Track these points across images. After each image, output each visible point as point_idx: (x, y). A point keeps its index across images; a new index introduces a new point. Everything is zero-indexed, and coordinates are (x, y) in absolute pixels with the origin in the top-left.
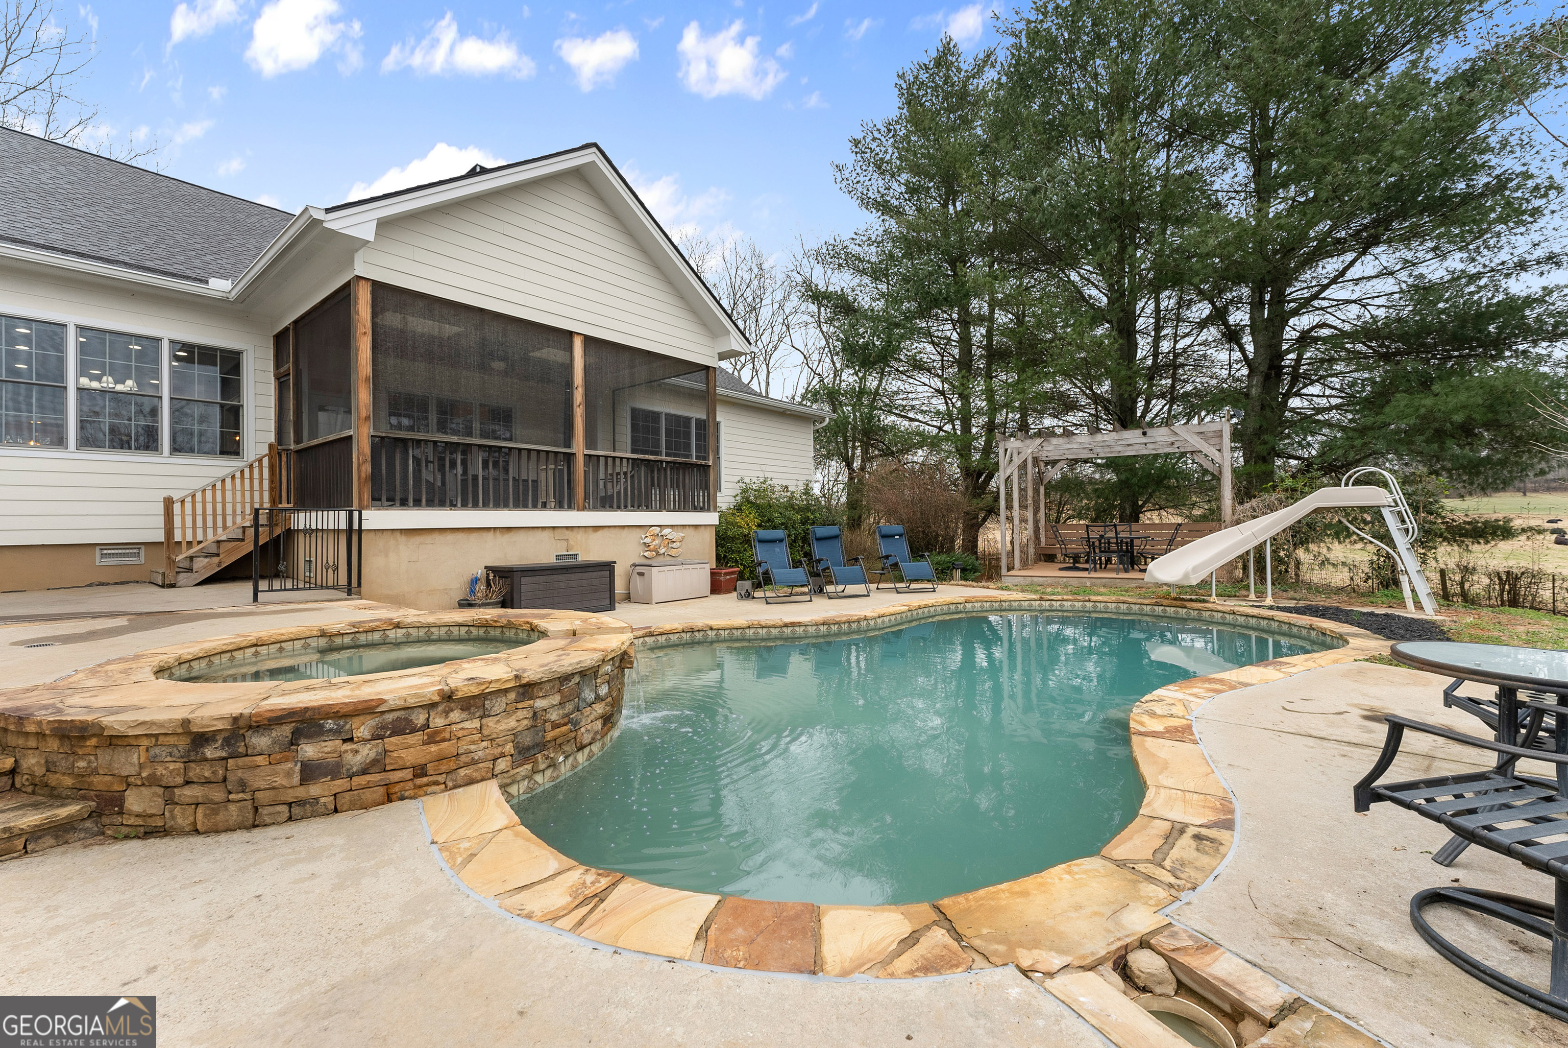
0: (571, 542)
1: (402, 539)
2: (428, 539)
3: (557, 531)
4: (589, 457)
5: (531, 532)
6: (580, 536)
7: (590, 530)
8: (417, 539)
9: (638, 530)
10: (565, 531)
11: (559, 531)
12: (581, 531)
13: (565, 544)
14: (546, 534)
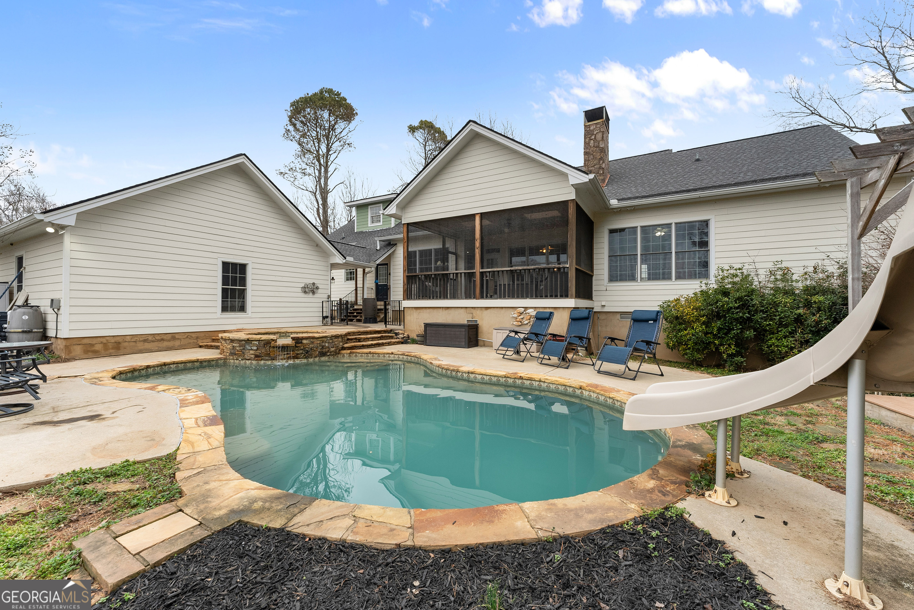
0: (474, 315)
1: (415, 310)
2: (421, 311)
3: (468, 309)
4: (482, 273)
5: (456, 309)
6: (478, 312)
7: (484, 309)
8: (418, 311)
9: (511, 309)
10: (471, 309)
11: (469, 309)
12: (479, 309)
13: (471, 315)
14: (463, 310)
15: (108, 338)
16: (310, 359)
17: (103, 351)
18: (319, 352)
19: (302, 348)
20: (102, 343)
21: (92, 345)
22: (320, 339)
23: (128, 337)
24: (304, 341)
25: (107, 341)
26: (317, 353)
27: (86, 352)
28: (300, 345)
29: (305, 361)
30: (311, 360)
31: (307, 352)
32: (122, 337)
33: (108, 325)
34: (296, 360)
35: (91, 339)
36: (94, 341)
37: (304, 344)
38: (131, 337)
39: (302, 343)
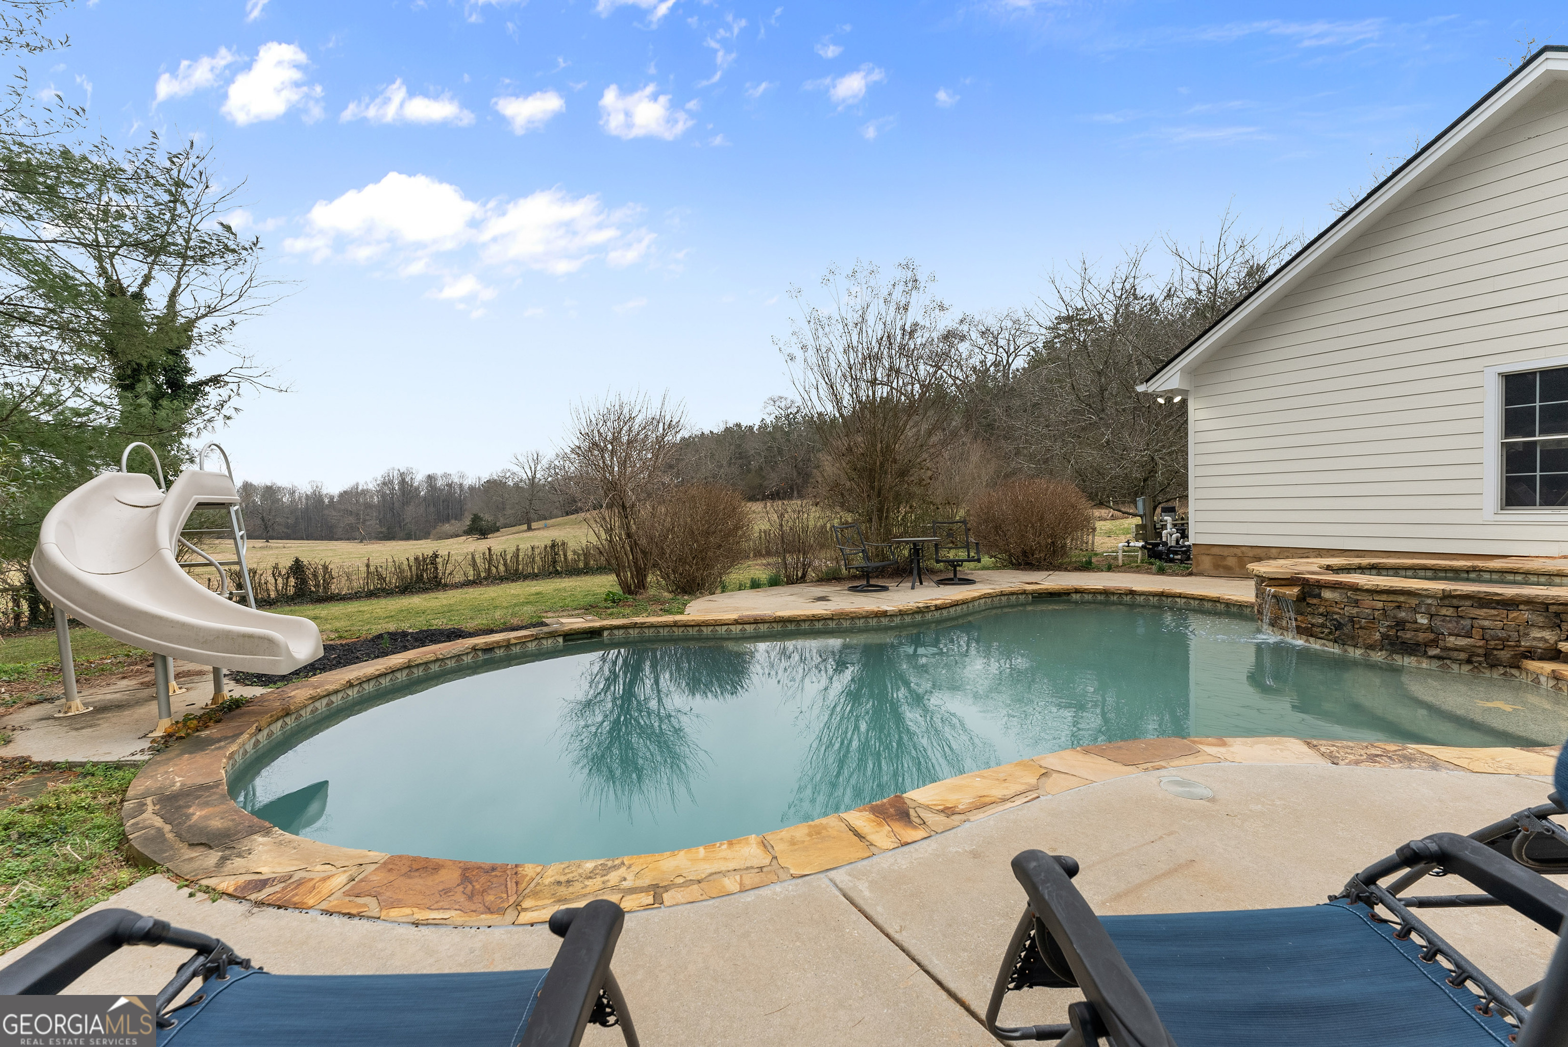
15: (1243, 549)
16: (1351, 650)
17: (1238, 569)
18: (1385, 636)
19: (1321, 610)
20: (1235, 555)
21: (1223, 558)
22: (1384, 597)
23: (1274, 551)
24: (1327, 594)
25: (1243, 553)
26: (1377, 636)
27: (1216, 566)
28: (1315, 601)
29: (1335, 650)
30: (1356, 653)
31: (1339, 626)
32: (1265, 549)
33: (1243, 528)
34: (1312, 639)
35: (1221, 548)
36: (1226, 552)
37: (1326, 600)
38: (1279, 550)
39: (1319, 596)
